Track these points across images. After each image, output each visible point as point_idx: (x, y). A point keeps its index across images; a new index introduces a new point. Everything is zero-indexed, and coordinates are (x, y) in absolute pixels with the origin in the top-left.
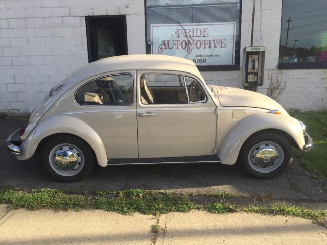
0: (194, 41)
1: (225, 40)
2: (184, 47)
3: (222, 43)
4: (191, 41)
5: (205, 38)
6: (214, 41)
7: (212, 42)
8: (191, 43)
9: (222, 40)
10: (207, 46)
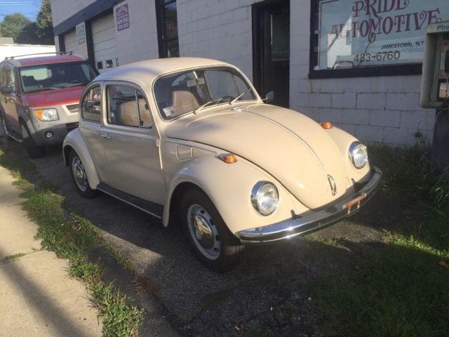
0: (380, 19)
1: (438, 10)
2: (364, 33)
3: (430, 17)
4: (376, 21)
5: (400, 12)
6: (415, 15)
7: (412, 19)
8: (376, 23)
9: (430, 12)
10: (403, 27)
